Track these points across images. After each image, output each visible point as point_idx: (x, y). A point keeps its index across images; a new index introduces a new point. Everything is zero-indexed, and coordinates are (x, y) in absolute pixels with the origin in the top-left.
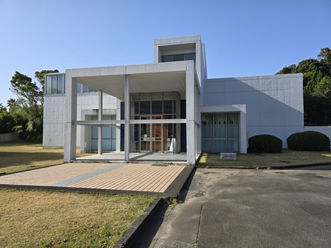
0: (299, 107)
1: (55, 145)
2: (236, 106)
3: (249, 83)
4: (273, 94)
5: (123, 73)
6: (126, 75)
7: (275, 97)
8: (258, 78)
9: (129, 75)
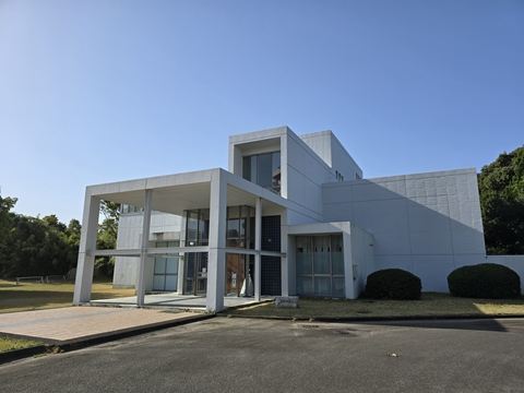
0: (476, 222)
1: (127, 283)
2: (336, 224)
3: (390, 187)
4: (429, 203)
5: (143, 188)
6: (147, 190)
7: (433, 208)
8: (403, 178)
9: (151, 190)
